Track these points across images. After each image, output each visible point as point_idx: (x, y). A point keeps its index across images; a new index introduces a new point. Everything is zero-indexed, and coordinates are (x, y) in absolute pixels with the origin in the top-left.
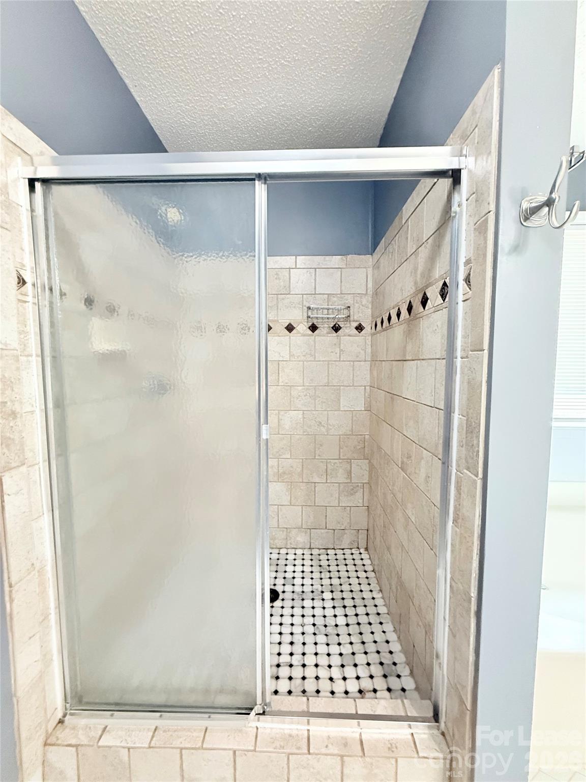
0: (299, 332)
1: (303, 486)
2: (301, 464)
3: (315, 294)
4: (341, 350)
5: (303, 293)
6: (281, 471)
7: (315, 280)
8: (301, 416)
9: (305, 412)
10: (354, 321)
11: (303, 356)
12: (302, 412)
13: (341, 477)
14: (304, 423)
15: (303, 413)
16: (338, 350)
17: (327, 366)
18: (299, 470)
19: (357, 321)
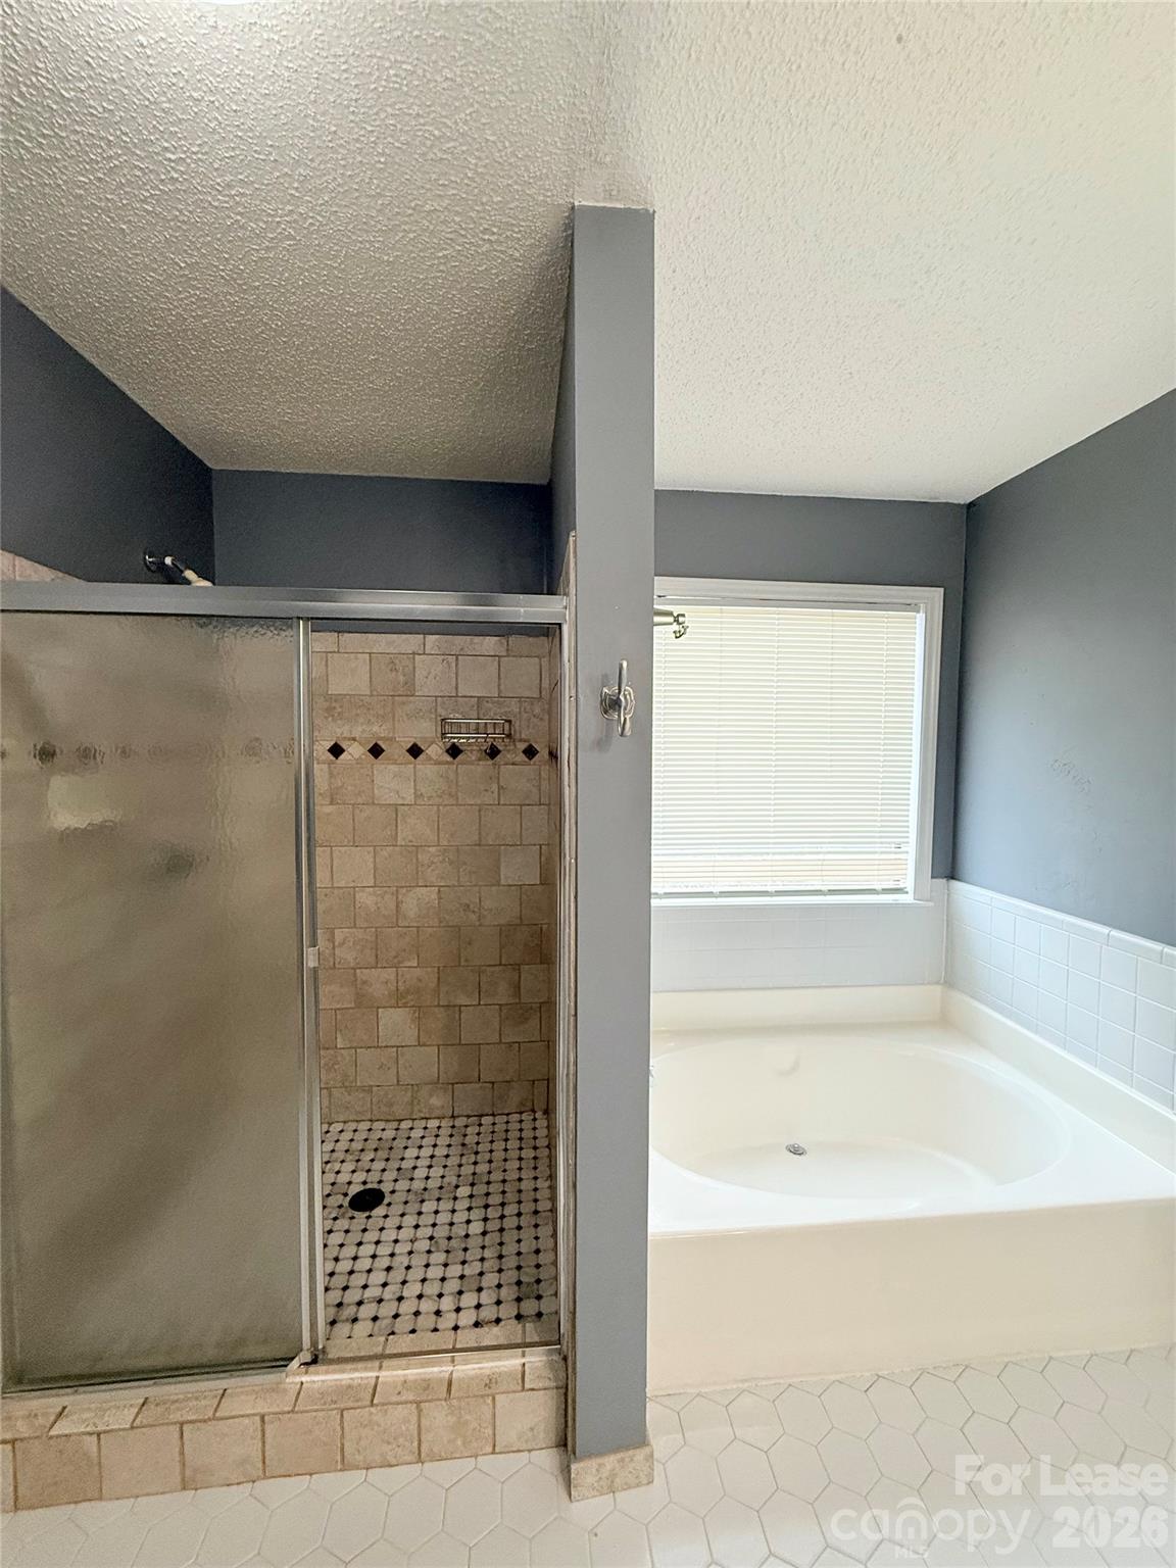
0: (429, 758)
1: (440, 1013)
2: (436, 975)
3: (457, 696)
4: (500, 788)
5: (437, 694)
6: (401, 988)
7: (457, 674)
8: (434, 896)
9: (442, 889)
10: (521, 740)
11: (438, 796)
12: (437, 888)
13: (503, 995)
14: (439, 907)
15: (439, 891)
16: (495, 787)
17: (477, 814)
18: (433, 985)
19: (525, 741)
